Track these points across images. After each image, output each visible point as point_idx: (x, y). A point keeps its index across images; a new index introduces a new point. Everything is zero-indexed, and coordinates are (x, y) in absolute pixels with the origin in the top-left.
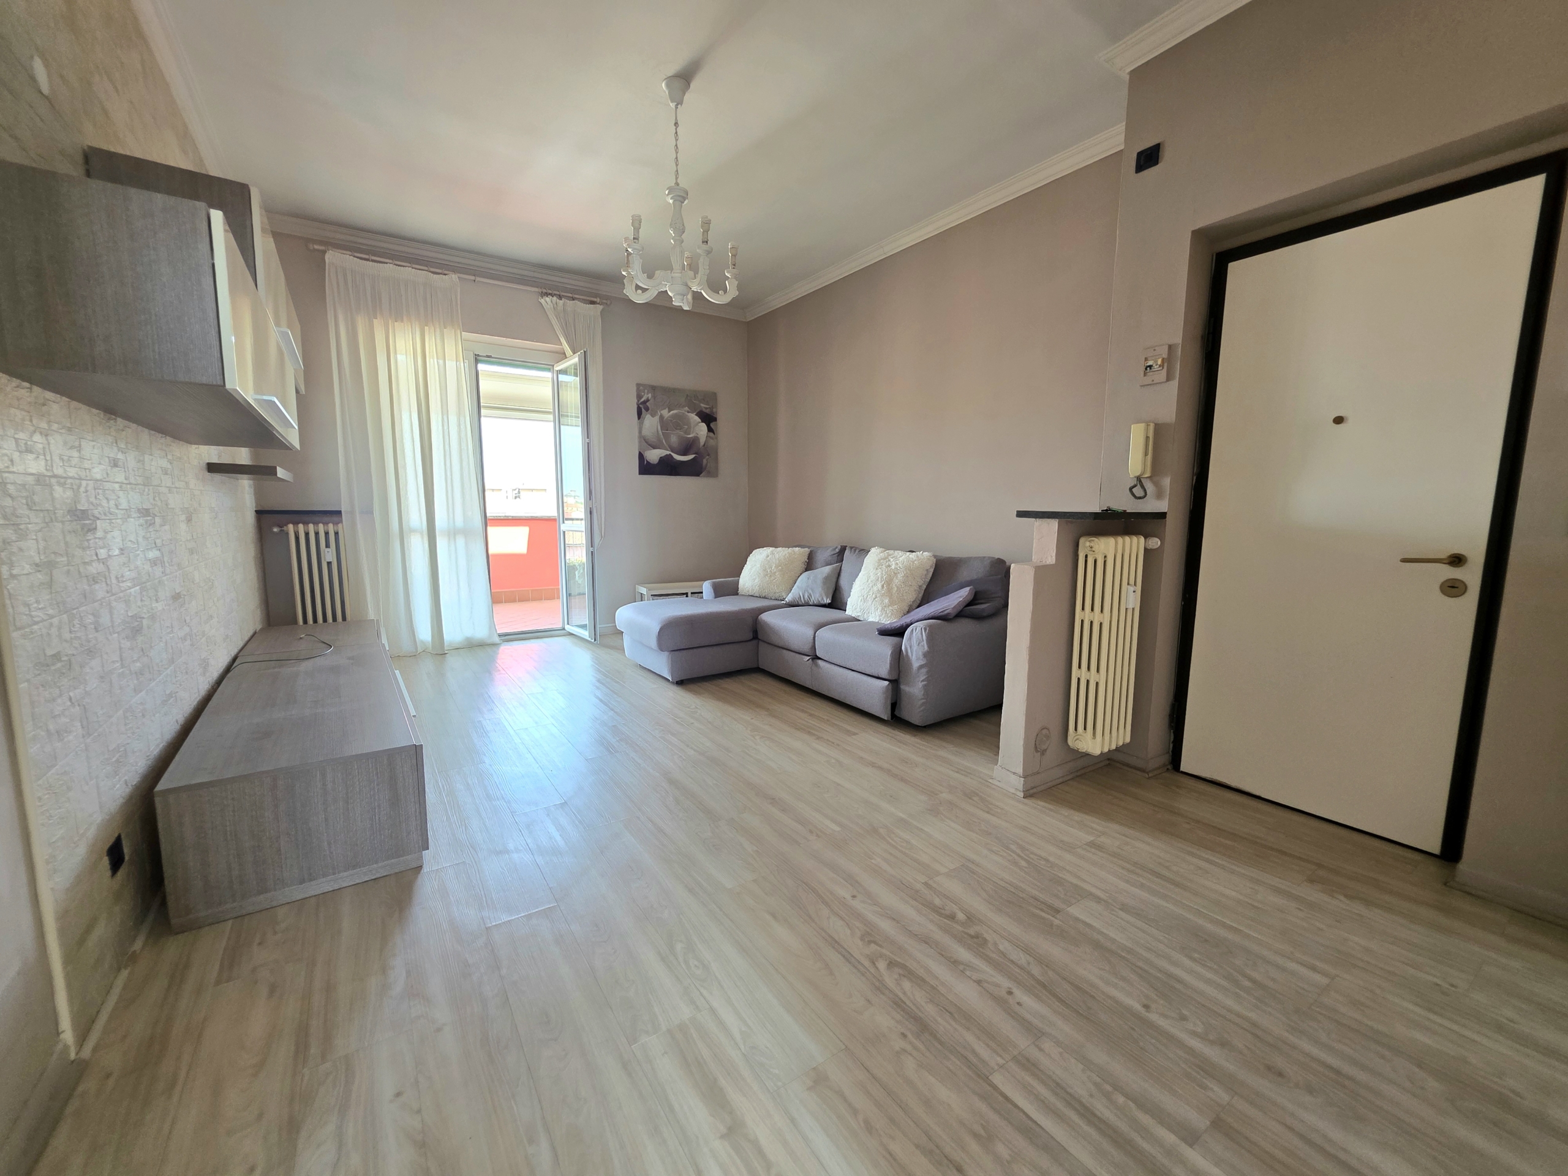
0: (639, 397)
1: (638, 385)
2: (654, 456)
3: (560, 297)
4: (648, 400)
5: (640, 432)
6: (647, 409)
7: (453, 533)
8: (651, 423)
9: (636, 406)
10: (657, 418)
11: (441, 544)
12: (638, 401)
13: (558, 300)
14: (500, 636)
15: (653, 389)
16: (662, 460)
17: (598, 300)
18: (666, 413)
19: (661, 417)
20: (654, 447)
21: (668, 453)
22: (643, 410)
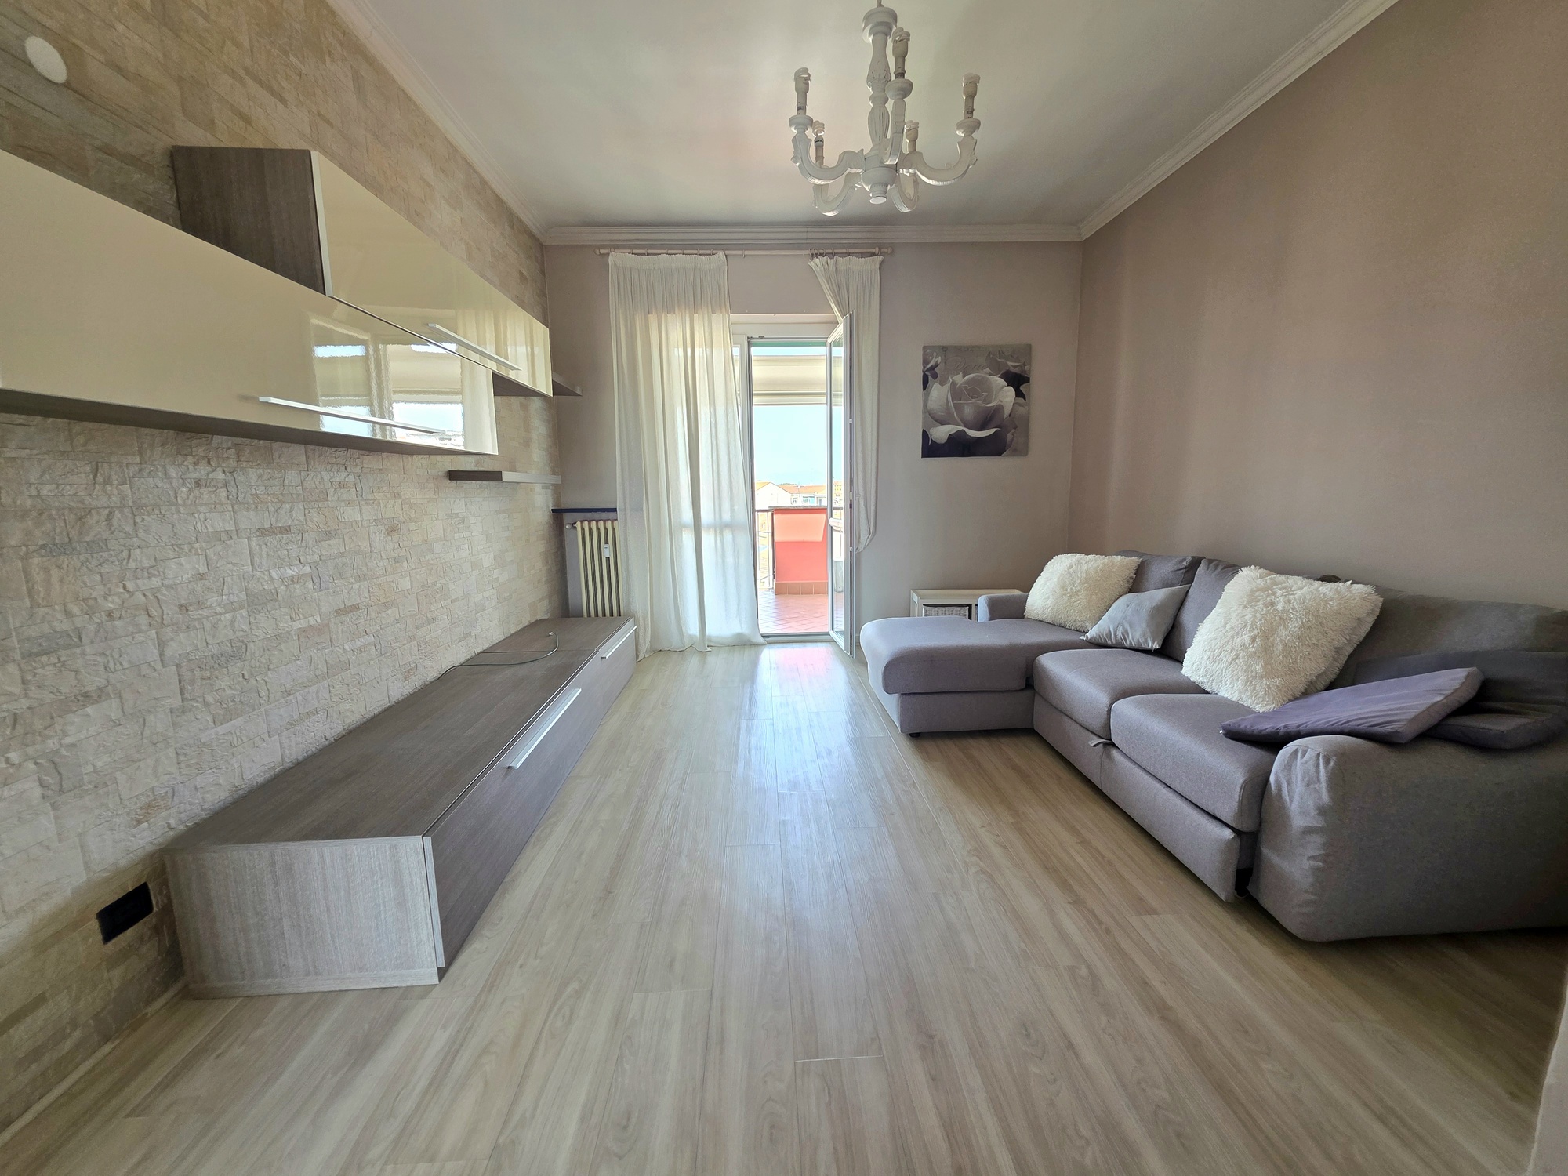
0: (926, 362)
1: (925, 348)
2: (941, 433)
3: (832, 255)
4: (937, 365)
5: (925, 406)
6: (935, 376)
7: (721, 527)
8: (939, 393)
9: (922, 374)
10: (947, 386)
11: (708, 539)
12: (924, 367)
13: (829, 260)
14: (763, 636)
15: (944, 350)
16: (952, 438)
17: (876, 250)
18: (959, 379)
19: (954, 384)
20: (942, 423)
21: (960, 428)
22: (930, 378)
